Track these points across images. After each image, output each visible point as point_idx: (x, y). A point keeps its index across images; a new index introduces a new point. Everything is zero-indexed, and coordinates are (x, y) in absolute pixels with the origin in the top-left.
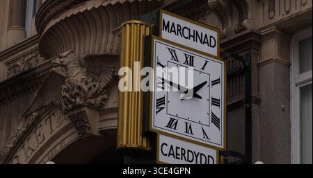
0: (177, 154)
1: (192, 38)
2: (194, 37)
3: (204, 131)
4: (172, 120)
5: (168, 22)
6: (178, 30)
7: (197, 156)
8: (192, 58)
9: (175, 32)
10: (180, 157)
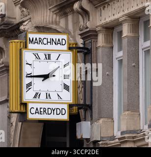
0: (41, 112)
1: (49, 44)
2: (50, 42)
3: (58, 95)
4: (37, 94)
5: (33, 38)
6: (39, 41)
7: (54, 110)
8: (49, 55)
9: (37, 43)
10: (43, 113)
